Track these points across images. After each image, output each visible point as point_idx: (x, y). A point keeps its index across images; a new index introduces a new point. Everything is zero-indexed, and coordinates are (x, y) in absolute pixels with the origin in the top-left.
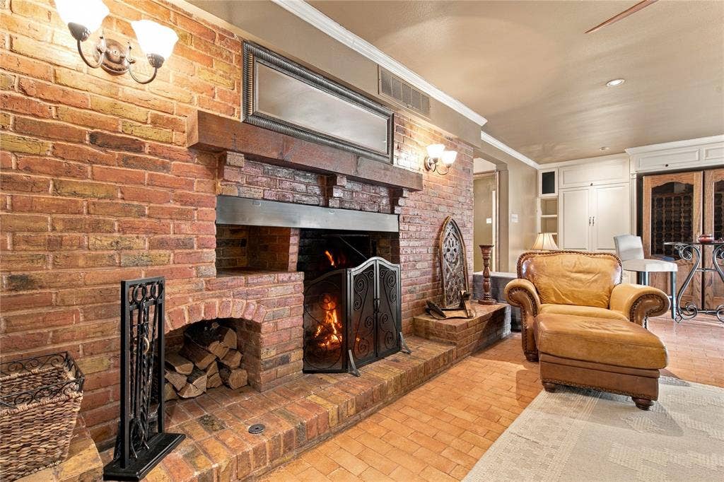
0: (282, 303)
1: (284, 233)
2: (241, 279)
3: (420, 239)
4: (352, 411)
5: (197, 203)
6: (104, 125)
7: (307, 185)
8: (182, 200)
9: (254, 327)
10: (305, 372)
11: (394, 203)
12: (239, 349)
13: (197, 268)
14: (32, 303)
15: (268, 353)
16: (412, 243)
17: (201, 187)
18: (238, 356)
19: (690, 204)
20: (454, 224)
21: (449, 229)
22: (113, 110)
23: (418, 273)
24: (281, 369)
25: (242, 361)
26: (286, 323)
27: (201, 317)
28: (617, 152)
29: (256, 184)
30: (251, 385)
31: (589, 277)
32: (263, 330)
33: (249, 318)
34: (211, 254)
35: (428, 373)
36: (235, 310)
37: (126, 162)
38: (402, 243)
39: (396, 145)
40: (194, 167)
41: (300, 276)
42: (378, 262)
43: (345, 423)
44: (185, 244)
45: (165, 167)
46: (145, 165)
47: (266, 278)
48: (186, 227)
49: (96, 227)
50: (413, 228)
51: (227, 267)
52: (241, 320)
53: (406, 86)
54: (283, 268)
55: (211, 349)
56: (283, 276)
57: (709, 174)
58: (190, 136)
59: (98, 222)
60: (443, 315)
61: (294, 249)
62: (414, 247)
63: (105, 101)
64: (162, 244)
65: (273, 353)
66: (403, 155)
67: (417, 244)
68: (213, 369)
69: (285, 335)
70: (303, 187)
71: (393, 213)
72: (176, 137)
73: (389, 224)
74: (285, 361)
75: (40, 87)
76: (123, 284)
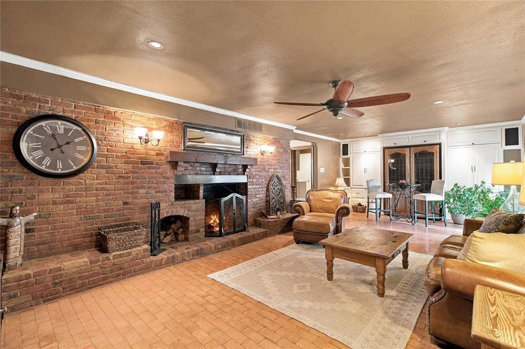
0: (196, 210)
1: (198, 186)
2: (183, 202)
3: (258, 184)
4: (220, 247)
5: (168, 178)
6: (144, 158)
7: (206, 168)
8: (164, 177)
9: (187, 219)
10: (205, 236)
11: (244, 171)
12: (182, 227)
13: (169, 199)
14: (128, 209)
15: (192, 228)
16: (254, 187)
17: (169, 172)
18: (182, 230)
19: (405, 163)
20: (277, 177)
21: (275, 180)
22: (146, 153)
23: (258, 199)
24: (197, 234)
25: (183, 231)
26: (199, 218)
27: (169, 215)
28: (374, 135)
29: (188, 170)
30: (186, 239)
31: (330, 201)
32: (190, 220)
33: (185, 215)
34: (173, 194)
35: (254, 238)
36: (181, 212)
37: (149, 168)
38: (249, 187)
39: (245, 146)
40: (168, 167)
41: (204, 201)
42: (235, 196)
43: (218, 250)
44: (165, 191)
45: (159, 168)
46: (154, 168)
47: (191, 202)
48: (166, 186)
49: (142, 187)
50: (254, 180)
51: (178, 198)
52: (183, 216)
53: (250, 122)
54: (198, 198)
55: (172, 226)
56: (197, 201)
57: (413, 149)
58: (167, 158)
59: (142, 186)
60: (267, 217)
61: (201, 191)
62: (255, 188)
63: (144, 151)
64: (159, 192)
65: (194, 228)
66: (249, 150)
67: (256, 187)
68: (172, 234)
69: (198, 222)
70: (205, 169)
71: (244, 174)
72: (163, 158)
73: (242, 179)
74: (198, 231)
75: (129, 151)
76: (151, 203)
